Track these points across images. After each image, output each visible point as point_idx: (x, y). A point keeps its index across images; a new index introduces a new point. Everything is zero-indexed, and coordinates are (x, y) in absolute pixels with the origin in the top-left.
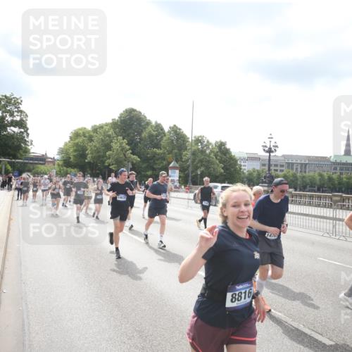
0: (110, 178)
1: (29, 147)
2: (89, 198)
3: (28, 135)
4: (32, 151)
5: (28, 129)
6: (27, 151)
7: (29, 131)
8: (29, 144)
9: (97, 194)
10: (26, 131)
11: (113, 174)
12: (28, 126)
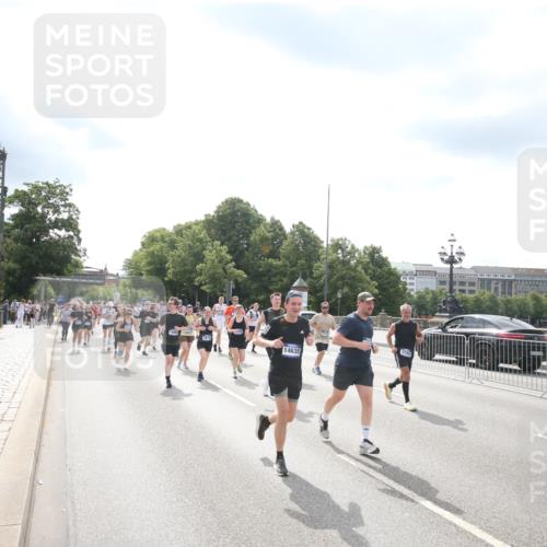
0: (217, 305)
1: (82, 259)
2: (190, 339)
3: (80, 240)
4: (85, 265)
5: (79, 232)
6: (78, 265)
7: (81, 235)
8: (81, 254)
9: (202, 333)
10: (77, 235)
11: (221, 299)
12: (80, 227)
